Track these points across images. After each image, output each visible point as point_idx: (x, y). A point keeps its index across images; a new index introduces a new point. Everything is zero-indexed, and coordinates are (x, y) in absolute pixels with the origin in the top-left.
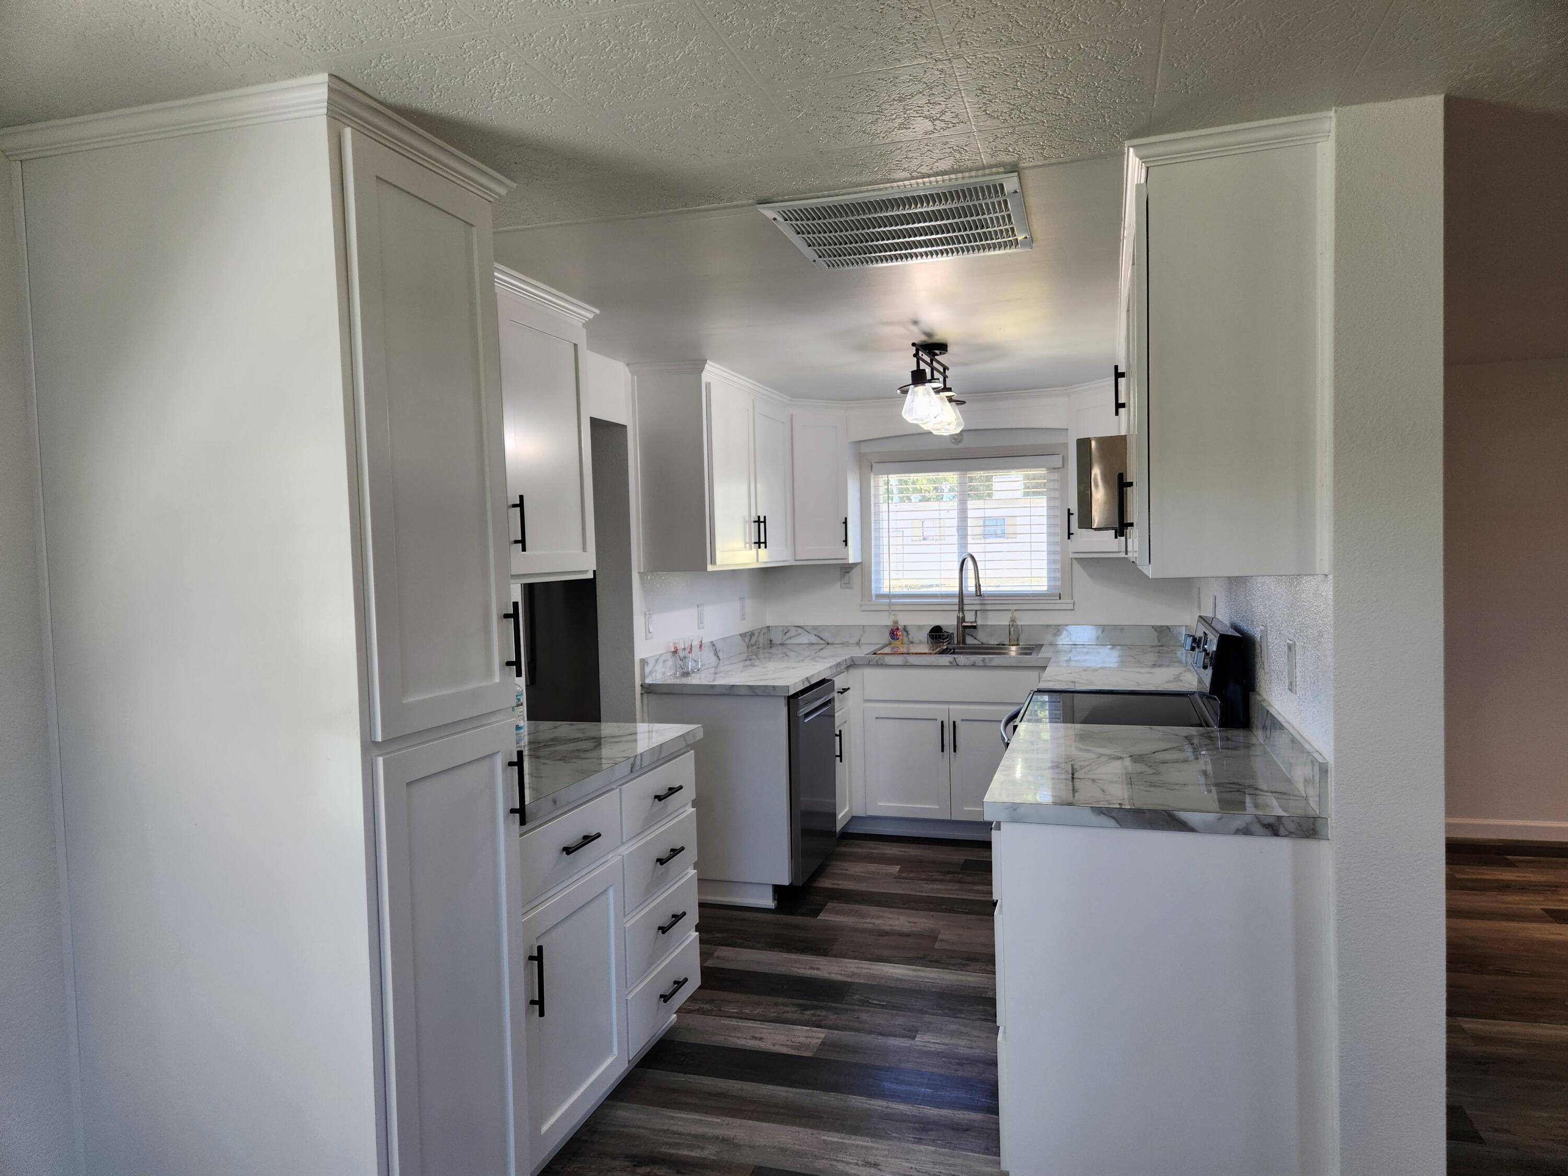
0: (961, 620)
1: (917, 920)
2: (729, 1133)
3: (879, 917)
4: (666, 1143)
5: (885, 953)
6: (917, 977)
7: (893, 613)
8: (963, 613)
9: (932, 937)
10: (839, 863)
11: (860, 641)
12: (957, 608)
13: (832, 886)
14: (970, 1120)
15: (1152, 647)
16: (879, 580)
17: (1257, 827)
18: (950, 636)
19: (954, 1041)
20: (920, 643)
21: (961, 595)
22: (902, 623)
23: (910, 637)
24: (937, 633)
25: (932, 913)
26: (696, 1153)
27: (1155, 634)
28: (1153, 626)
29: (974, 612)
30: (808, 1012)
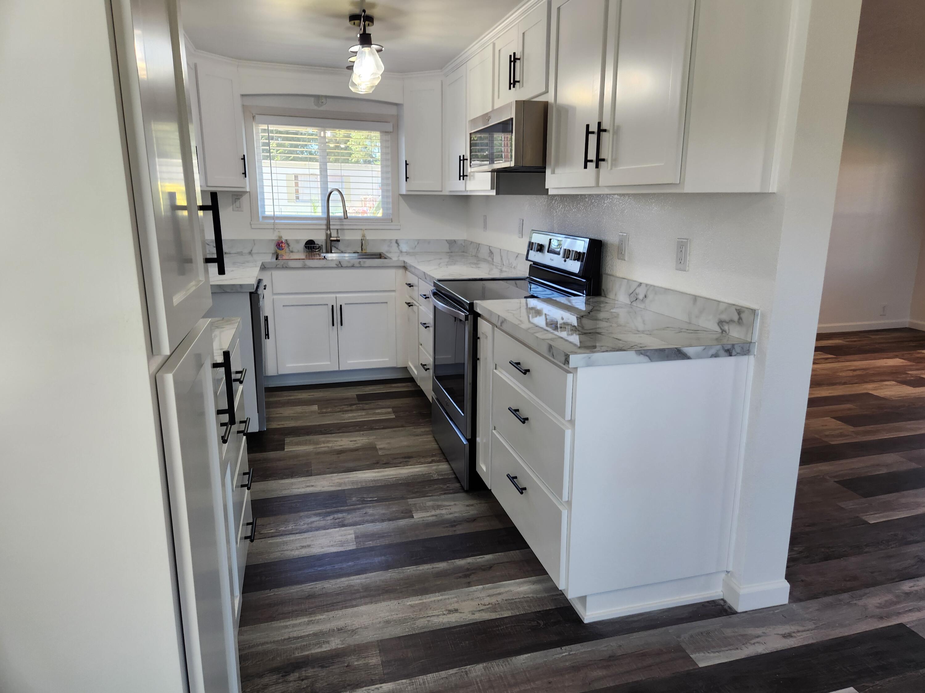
0: (329, 236)
1: (354, 439)
2: (340, 623)
3: (328, 442)
4: (296, 649)
5: (351, 465)
6: (384, 476)
7: (278, 230)
8: (330, 231)
9: (372, 448)
10: (272, 410)
11: (251, 251)
12: (325, 227)
13: (278, 427)
14: (487, 561)
15: (448, 253)
16: (263, 206)
17: (722, 352)
18: (320, 248)
19: (438, 512)
20: (298, 252)
21: (328, 218)
22: (284, 238)
23: (291, 248)
24: (310, 246)
25: (362, 433)
26: (325, 648)
27: (447, 245)
28: (446, 240)
29: (336, 231)
30: (329, 518)
